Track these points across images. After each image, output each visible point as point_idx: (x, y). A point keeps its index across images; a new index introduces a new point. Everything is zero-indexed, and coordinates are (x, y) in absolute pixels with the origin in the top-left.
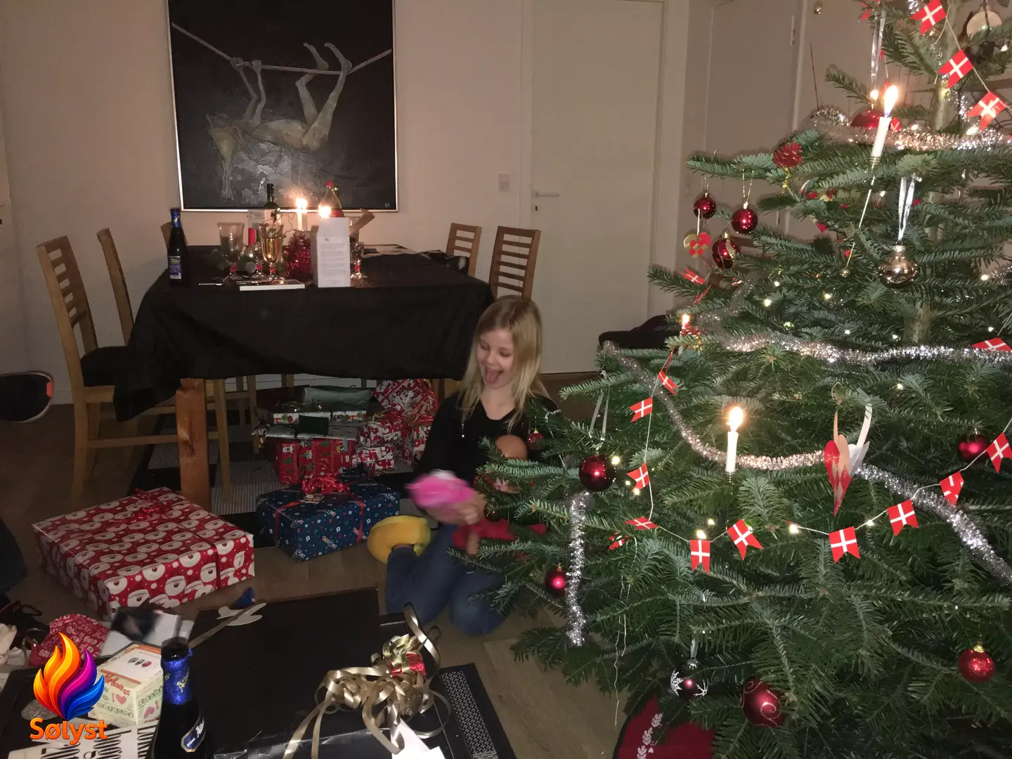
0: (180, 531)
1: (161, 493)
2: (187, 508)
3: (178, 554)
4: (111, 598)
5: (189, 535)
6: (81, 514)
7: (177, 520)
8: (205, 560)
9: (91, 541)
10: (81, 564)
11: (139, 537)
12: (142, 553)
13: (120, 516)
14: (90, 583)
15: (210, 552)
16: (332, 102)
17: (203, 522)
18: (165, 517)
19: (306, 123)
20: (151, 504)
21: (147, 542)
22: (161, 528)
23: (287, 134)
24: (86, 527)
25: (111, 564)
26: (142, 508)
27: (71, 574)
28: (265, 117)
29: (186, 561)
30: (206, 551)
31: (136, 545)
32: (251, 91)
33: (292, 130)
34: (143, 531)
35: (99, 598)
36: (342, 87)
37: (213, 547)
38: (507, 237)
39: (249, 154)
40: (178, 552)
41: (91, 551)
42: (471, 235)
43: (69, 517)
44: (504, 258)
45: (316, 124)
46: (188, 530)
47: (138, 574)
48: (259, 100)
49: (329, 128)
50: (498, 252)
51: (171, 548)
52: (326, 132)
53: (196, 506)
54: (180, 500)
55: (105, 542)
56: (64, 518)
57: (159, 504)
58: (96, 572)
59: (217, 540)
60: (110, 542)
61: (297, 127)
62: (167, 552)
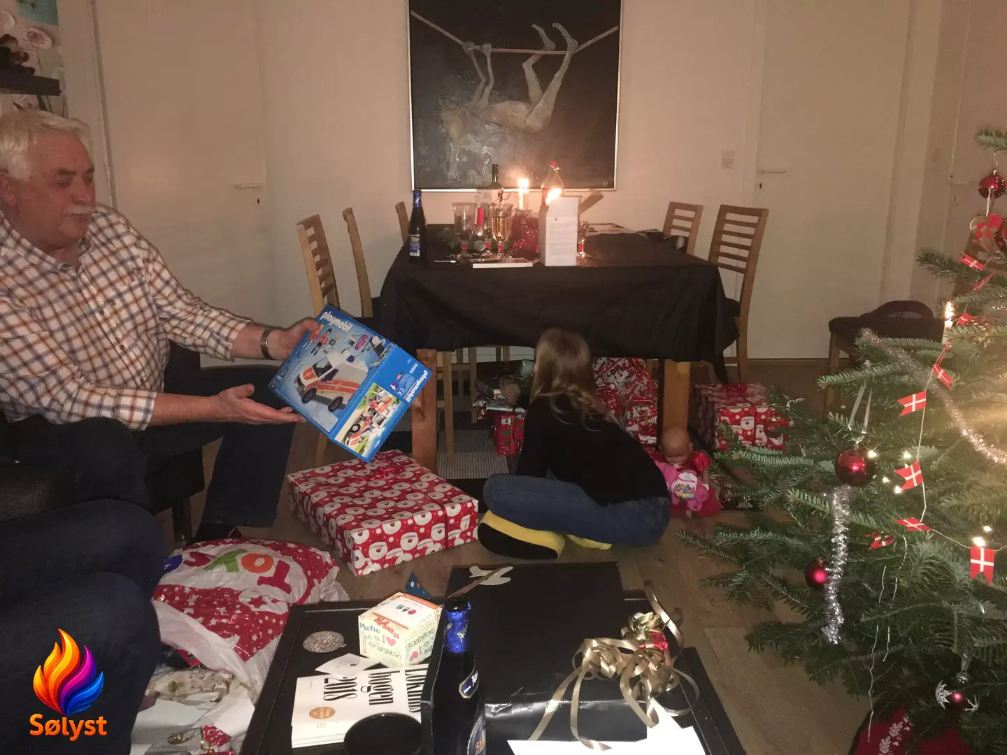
0: (413, 491)
1: (396, 455)
2: (418, 470)
3: (413, 512)
4: (355, 547)
5: (421, 496)
6: (327, 469)
7: (409, 481)
8: (436, 520)
9: (338, 494)
10: (330, 514)
11: (377, 493)
12: (381, 508)
13: (360, 473)
14: (337, 531)
15: (440, 513)
16: (556, 84)
17: (432, 484)
18: (399, 477)
19: (530, 103)
20: (386, 464)
21: (384, 499)
22: (396, 487)
23: (513, 116)
24: (332, 481)
25: (356, 516)
26: (379, 467)
27: (321, 522)
28: (492, 100)
29: (419, 519)
30: (437, 512)
31: (375, 501)
32: (481, 75)
33: (517, 111)
34: (381, 489)
35: (344, 546)
36: (567, 67)
37: (443, 509)
38: (730, 216)
39: (476, 136)
40: (412, 510)
41: (337, 504)
42: (691, 214)
43: (318, 471)
44: (725, 238)
45: (540, 104)
46: (419, 491)
47: (378, 527)
48: (487, 83)
49: (552, 108)
50: (719, 231)
51: (406, 506)
52: (550, 113)
53: (425, 469)
54: (411, 462)
55: (349, 495)
56: (313, 471)
57: (392, 464)
58: (341, 522)
59: (446, 503)
60: (353, 496)
61: (521, 107)
62: (402, 510)
